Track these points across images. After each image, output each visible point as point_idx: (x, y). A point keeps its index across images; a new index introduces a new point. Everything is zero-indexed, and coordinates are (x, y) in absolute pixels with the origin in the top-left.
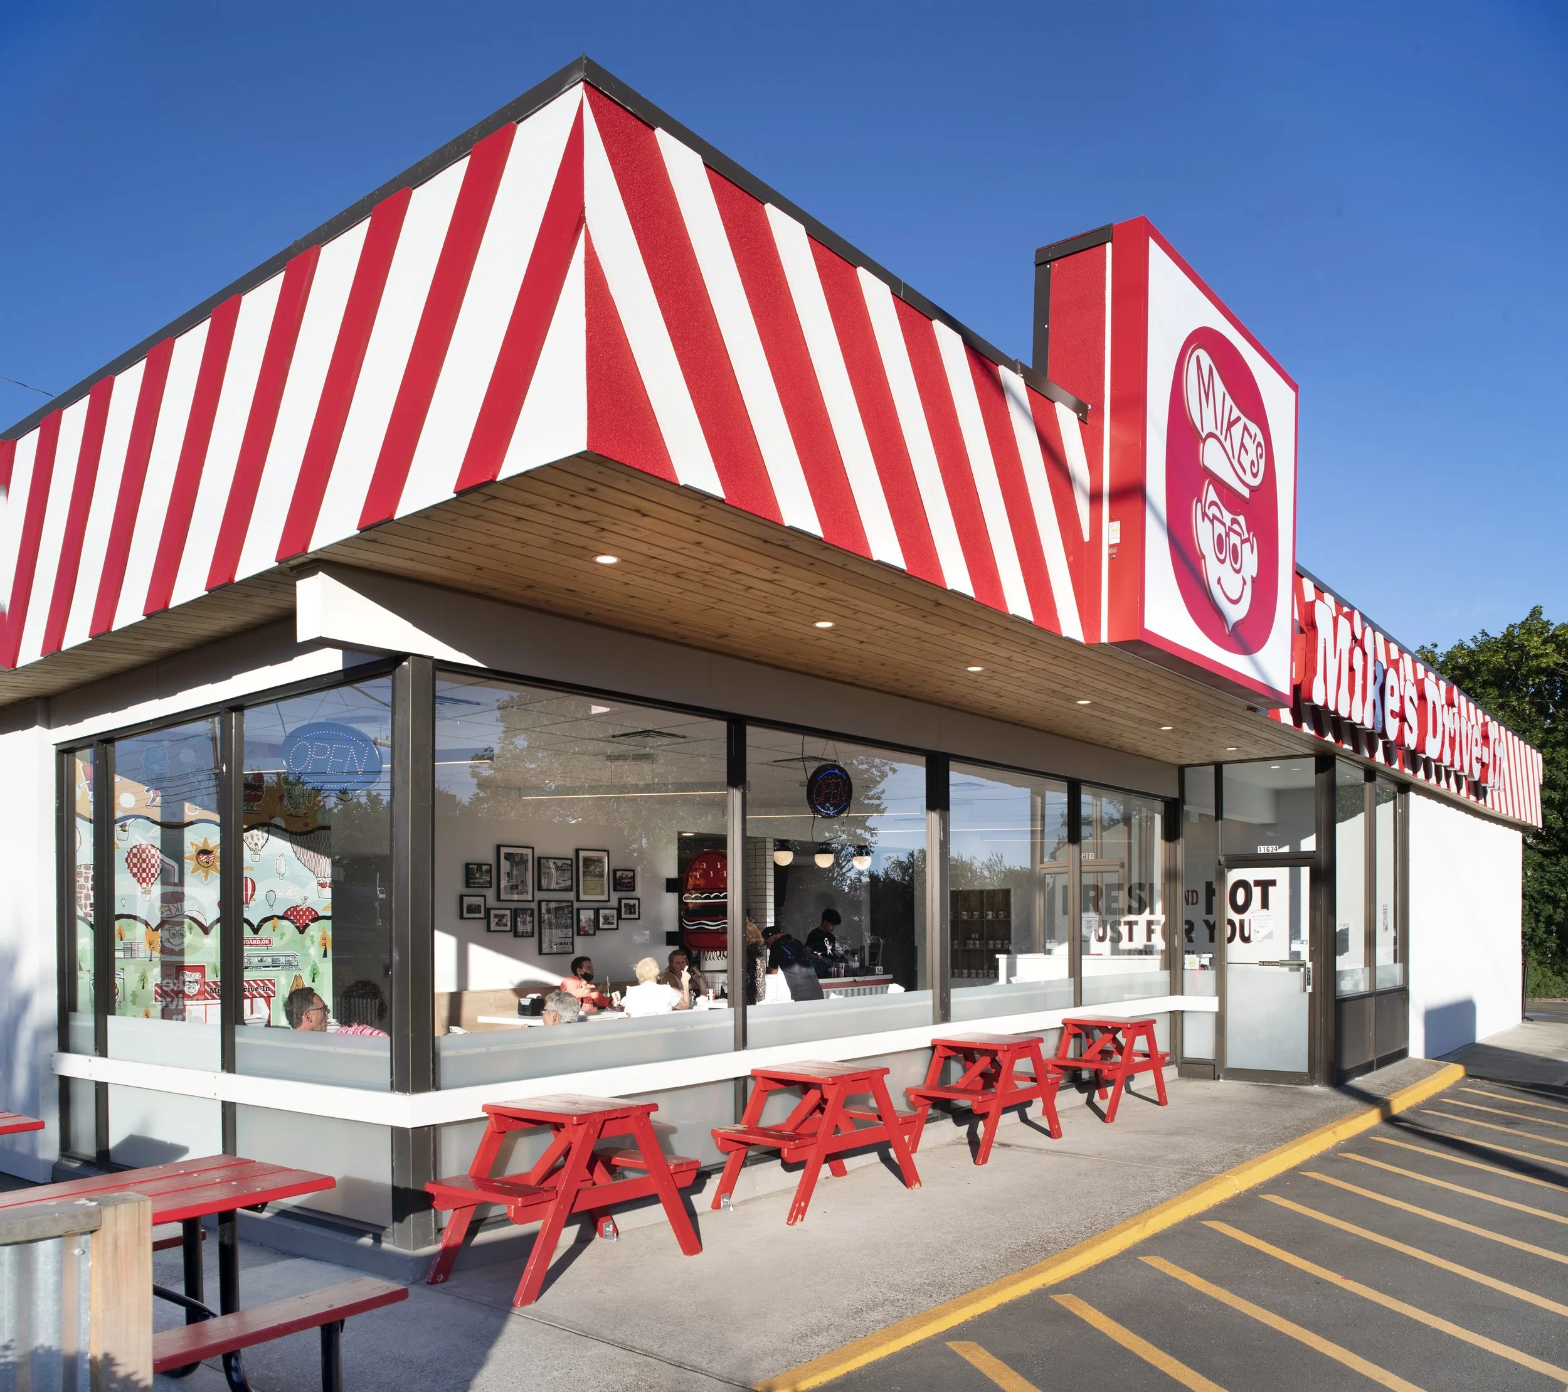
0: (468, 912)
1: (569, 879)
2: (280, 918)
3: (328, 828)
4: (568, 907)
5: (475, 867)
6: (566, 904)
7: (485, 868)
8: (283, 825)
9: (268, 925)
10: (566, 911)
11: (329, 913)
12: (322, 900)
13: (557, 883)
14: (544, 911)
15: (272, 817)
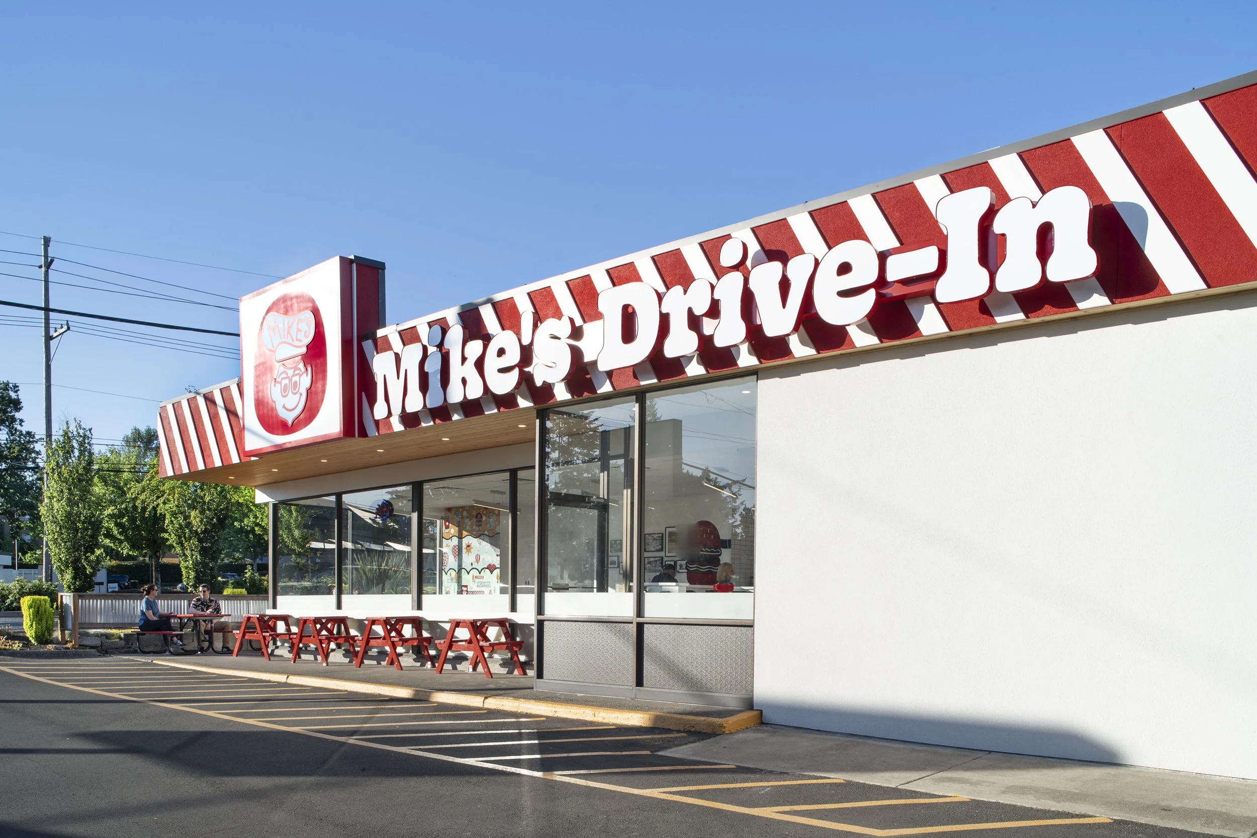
0: (615, 564)
1: (660, 545)
2: (486, 568)
3: (499, 533)
4: (659, 560)
5: (614, 542)
6: (658, 558)
7: (618, 542)
8: (487, 534)
9: (483, 571)
10: (658, 563)
11: (499, 566)
12: (496, 561)
13: (654, 547)
14: (646, 563)
15: (484, 532)
